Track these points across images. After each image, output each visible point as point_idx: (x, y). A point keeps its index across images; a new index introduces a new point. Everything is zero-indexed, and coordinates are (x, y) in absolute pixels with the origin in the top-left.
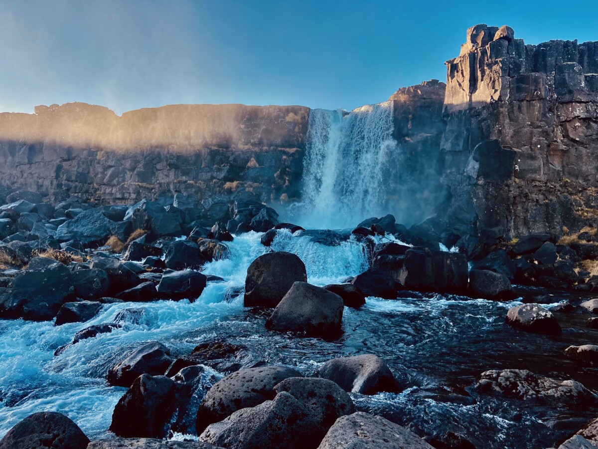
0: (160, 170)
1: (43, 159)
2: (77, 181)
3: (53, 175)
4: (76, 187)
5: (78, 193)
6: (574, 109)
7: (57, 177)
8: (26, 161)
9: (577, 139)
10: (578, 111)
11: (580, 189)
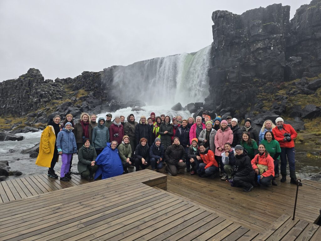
6: (257, 44)
9: (260, 59)
10: (259, 45)
11: (263, 84)
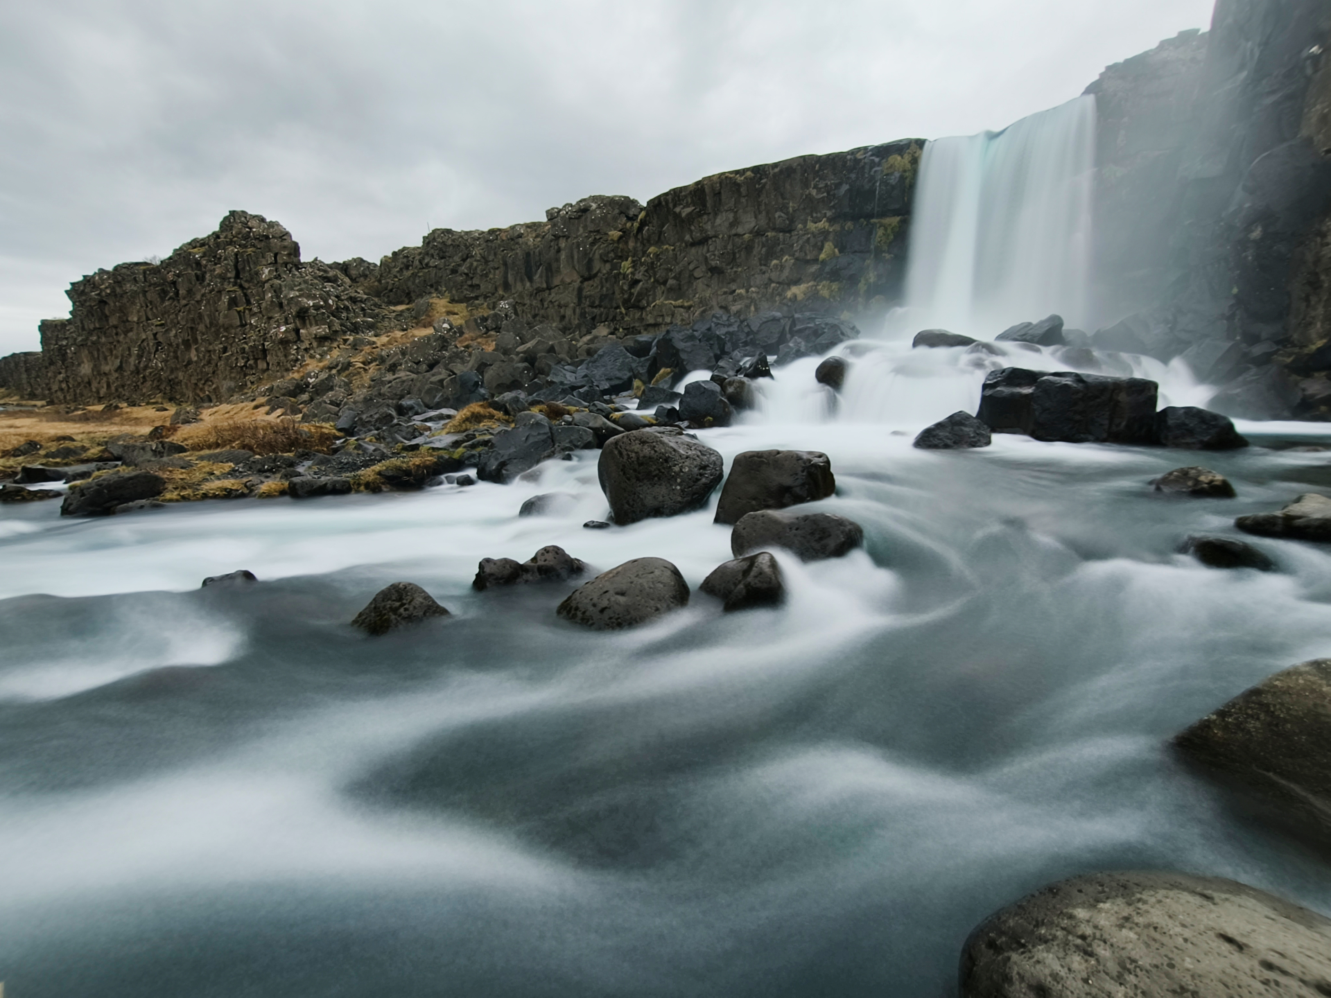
0: (699, 278)
1: (562, 281)
2: (600, 306)
3: (576, 301)
4: (601, 315)
5: (604, 322)
7: (579, 303)
8: (544, 286)
